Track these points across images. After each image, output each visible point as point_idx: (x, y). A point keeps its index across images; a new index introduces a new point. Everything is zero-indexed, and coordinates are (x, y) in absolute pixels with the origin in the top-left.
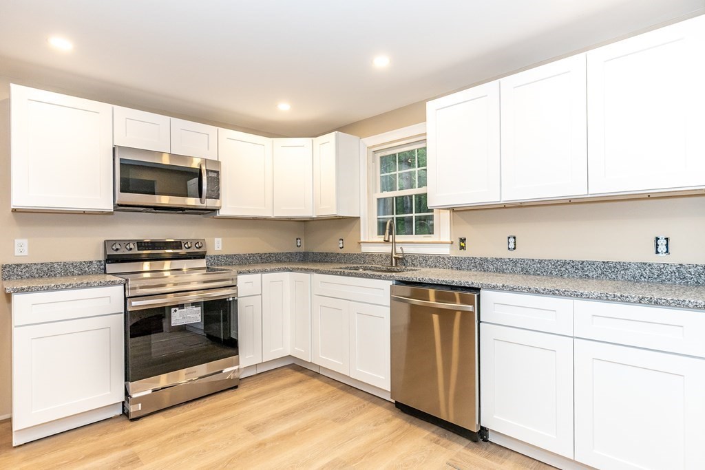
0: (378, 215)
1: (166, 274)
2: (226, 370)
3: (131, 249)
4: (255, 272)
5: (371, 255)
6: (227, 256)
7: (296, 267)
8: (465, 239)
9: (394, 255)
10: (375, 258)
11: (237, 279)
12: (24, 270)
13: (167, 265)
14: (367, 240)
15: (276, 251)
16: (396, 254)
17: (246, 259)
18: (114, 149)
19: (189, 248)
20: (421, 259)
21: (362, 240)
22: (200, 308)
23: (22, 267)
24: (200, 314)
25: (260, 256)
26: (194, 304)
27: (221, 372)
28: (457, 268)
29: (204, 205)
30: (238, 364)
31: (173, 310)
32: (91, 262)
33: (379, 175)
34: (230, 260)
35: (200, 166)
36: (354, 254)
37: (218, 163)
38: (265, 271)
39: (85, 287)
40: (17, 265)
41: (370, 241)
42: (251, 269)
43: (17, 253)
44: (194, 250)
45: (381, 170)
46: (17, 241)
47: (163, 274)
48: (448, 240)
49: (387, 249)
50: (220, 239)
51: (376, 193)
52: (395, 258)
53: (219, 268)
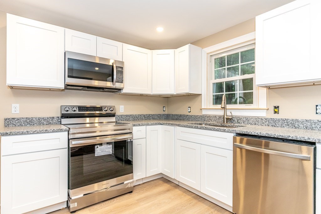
0: (213, 93)
1: (96, 125)
2: (125, 182)
3: (75, 111)
4: (143, 125)
5: (209, 117)
6: (127, 116)
7: (166, 122)
8: (278, 107)
9: (225, 117)
10: (211, 118)
11: (132, 129)
12: (17, 122)
13: (97, 120)
14: (206, 108)
15: (152, 113)
16: (227, 116)
17: (137, 117)
18: (65, 53)
19: (106, 110)
20: (244, 119)
21: (203, 107)
22: (111, 146)
23: (15, 120)
24: (111, 149)
25: (144, 116)
26: (108, 143)
27: (123, 183)
28: (273, 126)
29: (115, 86)
30: (133, 178)
31: (96, 146)
32: (53, 118)
33: (213, 69)
34: (128, 118)
35: (113, 64)
36: (197, 116)
37: (122, 63)
38: (148, 125)
39: (44, 133)
40: (13, 119)
41: (208, 108)
42: (140, 123)
43: (13, 112)
44: (109, 112)
45: (215, 66)
46: (13, 105)
47: (95, 125)
48: (265, 107)
49: (221, 113)
50: (123, 106)
51: (212, 79)
52: (226, 118)
53: (122, 122)
